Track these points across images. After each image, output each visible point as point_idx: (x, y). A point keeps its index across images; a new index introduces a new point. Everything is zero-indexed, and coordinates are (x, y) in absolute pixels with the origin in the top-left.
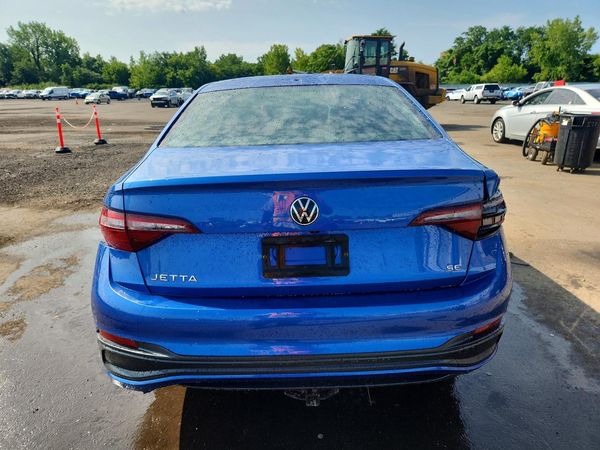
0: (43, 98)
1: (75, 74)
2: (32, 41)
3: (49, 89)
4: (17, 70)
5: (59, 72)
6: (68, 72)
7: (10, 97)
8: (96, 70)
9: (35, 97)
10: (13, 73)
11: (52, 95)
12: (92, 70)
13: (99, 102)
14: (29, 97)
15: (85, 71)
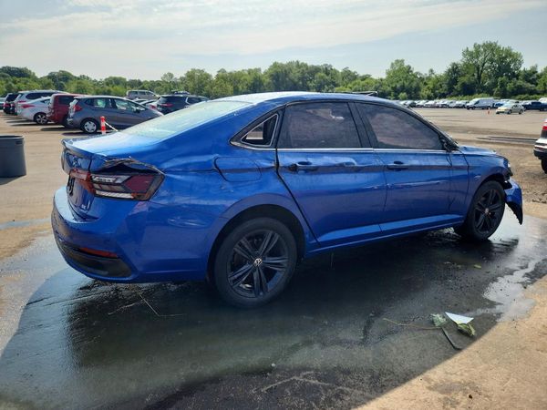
0: (468, 108)
1: (509, 86)
2: (480, 59)
3: (476, 100)
4: (459, 84)
5: (495, 85)
6: (503, 85)
7: (444, 106)
8: (532, 82)
9: (463, 107)
10: (455, 87)
11: (476, 105)
12: (529, 81)
13: (510, 112)
14: (458, 107)
15: (520, 82)
